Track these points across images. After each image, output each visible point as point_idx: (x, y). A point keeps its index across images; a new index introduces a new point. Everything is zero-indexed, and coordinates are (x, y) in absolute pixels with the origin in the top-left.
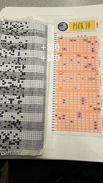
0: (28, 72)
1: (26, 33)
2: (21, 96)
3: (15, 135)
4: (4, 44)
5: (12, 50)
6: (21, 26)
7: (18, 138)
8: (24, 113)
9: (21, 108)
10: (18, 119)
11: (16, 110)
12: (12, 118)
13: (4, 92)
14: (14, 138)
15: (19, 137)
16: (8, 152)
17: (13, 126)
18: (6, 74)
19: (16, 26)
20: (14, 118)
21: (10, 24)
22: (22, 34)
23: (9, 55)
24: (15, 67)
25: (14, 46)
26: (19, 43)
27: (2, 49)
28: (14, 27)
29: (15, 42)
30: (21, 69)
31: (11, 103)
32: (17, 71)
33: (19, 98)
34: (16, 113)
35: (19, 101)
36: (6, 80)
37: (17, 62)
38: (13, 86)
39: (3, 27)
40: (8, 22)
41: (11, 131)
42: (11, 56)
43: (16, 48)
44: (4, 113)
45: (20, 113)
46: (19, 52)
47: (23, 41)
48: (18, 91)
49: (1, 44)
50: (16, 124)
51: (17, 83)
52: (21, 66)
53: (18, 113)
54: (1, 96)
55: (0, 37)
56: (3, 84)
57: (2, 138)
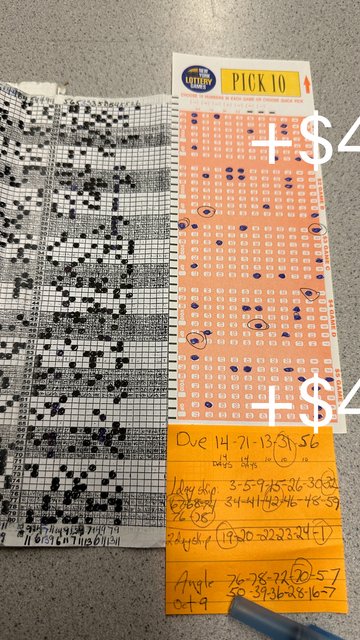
0: (148, 261)
1: (136, 137)
2: (127, 344)
3: (106, 476)
4: (65, 175)
5: (90, 194)
6: (120, 117)
7: (119, 489)
8: (137, 401)
9: (125, 383)
10: (116, 419)
11: (109, 391)
12: (97, 418)
13: (69, 331)
14: (105, 489)
15: (120, 483)
16: (85, 536)
17: (100, 446)
18: (73, 270)
19: (104, 117)
20: (103, 418)
21: (86, 112)
22: (124, 141)
23: (81, 210)
24: (102, 247)
25: (99, 180)
26: (116, 168)
27: (60, 192)
28: (98, 118)
29: (100, 167)
30: (124, 252)
31: (92, 365)
32: (110, 259)
33: (119, 348)
34: (111, 401)
35: (118, 360)
36: (74, 292)
37: (108, 230)
38: (98, 310)
39: (63, 121)
40: (77, 107)
41: (92, 462)
42: (91, 212)
43: (105, 185)
44: (69, 400)
45: (123, 400)
46: (116, 200)
47: (129, 164)
48: (115, 327)
49: (57, 174)
50: (109, 437)
51: (110, 301)
52: (125, 244)
53: (116, 401)
54: (57, 344)
55: (53, 153)
56: (65, 304)
57: (61, 488)
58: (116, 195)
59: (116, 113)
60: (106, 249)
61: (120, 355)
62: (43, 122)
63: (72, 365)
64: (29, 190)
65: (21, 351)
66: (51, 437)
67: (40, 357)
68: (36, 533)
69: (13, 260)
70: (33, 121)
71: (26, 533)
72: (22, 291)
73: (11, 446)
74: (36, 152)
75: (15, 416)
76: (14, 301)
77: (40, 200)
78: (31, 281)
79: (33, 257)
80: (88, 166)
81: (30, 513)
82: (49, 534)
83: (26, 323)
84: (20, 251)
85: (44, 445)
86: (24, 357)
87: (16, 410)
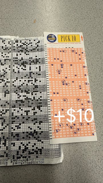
0: (40, 84)
1: (35, 49)
2: (36, 108)
3: (33, 145)
4: (16, 61)
5: (23, 66)
6: (30, 43)
7: (37, 148)
9: (36, 119)
10: (35, 129)
11: (32, 121)
12: (29, 129)
13: (20, 105)
14: (33, 148)
15: (37, 146)
16: (29, 161)
17: (31, 136)
18: (20, 88)
19: (25, 43)
20: (31, 129)
21: (20, 42)
22: (32, 50)
23: (21, 70)
24: (27, 81)
25: (25, 62)
26: (30, 58)
27: (15, 66)
28: (24, 44)
29: (25, 58)
30: (33, 82)
31: (27, 114)
32: (30, 84)
33: (34, 109)
34: (33, 124)
35: (34, 112)
36: (21, 94)
37: (29, 76)
38: (28, 99)
39: (14, 45)
40: (18, 41)
41: (29, 141)
42: (24, 71)
43: (27, 63)
44: (22, 124)
45: (36, 124)
47: (33, 57)
48: (32, 103)
49: (14, 61)
50: (33, 134)
51: (31, 96)
52: (34, 79)
53: (34, 124)
54: (17, 109)
55: (12, 55)
56: (19, 98)
57: (21, 149)
58: (30, 66)
59: (29, 42)
60: (29, 81)
61: (34, 111)
62: (9, 46)
63: (22, 115)
64: (6, 66)
65: (8, 112)
66: (18, 135)
67: (13, 113)
68: (15, 162)
69: (4, 86)
70: (6, 46)
71: (13, 162)
72: (7, 95)
73: (7, 138)
74: (8, 55)
75: (8, 130)
76: (5, 98)
77: (10, 68)
78: (9, 92)
79: (9, 85)
80: (22, 58)
81: (14, 156)
82: (19, 161)
83: (8, 104)
84: (5, 83)
85: (16, 137)
86: (9, 113)
87: (8, 128)
